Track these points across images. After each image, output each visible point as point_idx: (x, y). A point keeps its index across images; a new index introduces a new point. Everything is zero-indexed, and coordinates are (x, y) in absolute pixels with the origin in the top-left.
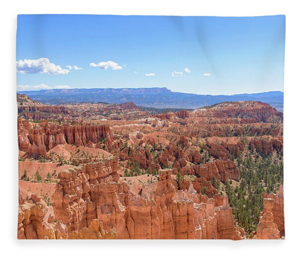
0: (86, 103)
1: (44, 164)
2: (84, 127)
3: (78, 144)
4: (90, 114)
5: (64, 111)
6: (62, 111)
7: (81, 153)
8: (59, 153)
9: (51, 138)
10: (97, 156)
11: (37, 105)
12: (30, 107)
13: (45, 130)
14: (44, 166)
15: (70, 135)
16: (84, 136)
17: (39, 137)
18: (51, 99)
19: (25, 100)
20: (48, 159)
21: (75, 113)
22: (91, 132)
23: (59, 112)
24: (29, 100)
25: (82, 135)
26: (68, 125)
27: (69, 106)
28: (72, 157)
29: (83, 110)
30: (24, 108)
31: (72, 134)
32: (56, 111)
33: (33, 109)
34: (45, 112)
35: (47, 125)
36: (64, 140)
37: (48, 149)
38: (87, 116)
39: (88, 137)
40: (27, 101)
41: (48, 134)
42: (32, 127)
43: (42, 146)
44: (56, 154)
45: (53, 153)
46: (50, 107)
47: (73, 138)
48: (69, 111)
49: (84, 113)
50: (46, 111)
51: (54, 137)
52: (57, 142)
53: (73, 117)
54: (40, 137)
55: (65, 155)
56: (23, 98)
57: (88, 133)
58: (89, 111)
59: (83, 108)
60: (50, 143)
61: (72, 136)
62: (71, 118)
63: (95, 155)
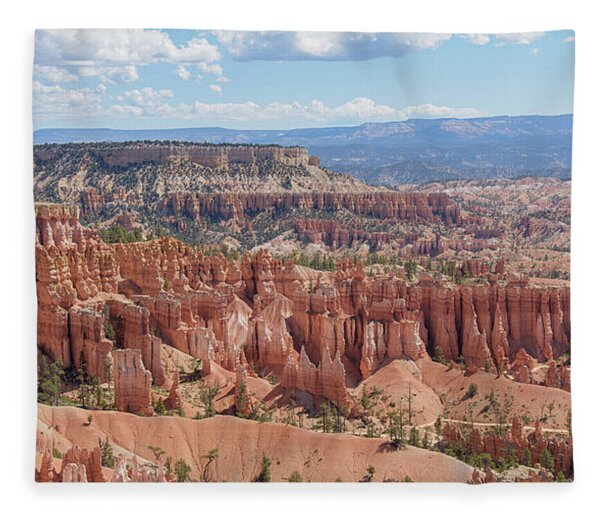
0: (535, 177)
1: (333, 440)
2: (502, 292)
3: (475, 360)
4: (550, 224)
5: (443, 212)
6: (436, 213)
7: (479, 400)
8: (397, 395)
9: (370, 331)
10: (544, 420)
11: (343, 187)
12: (315, 197)
13: (352, 298)
14: (332, 445)
15: (444, 325)
16: (501, 328)
17: (328, 327)
18: (401, 158)
19: (302, 170)
20: (352, 417)
21: (489, 223)
22: (529, 315)
23: (422, 217)
24: (312, 170)
25: (493, 324)
26: (438, 285)
27: (468, 192)
28: (446, 414)
29: (522, 207)
30: (295, 200)
31: (451, 318)
32: (413, 210)
33: (326, 204)
34: (370, 214)
35: (358, 280)
36: (419, 342)
37: (356, 377)
38: (534, 235)
39: (516, 333)
40: (307, 174)
41: (360, 318)
42: (306, 283)
43: (333, 365)
44: (384, 399)
45: (374, 393)
46: (392, 198)
47: (454, 336)
48: (464, 214)
49: (526, 222)
50: (375, 210)
51: (381, 331)
52: (391, 349)
53: (479, 235)
54: (332, 329)
55: (418, 403)
56: (292, 162)
57: (515, 319)
58: (543, 215)
59: (524, 197)
60: (365, 352)
61: (452, 328)
62: (469, 240)
63: (535, 413)
